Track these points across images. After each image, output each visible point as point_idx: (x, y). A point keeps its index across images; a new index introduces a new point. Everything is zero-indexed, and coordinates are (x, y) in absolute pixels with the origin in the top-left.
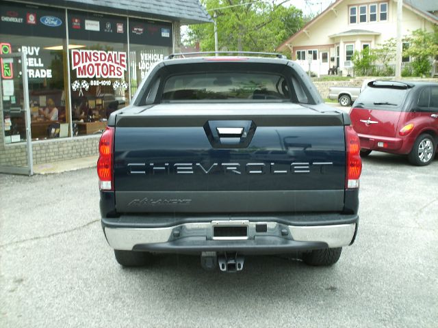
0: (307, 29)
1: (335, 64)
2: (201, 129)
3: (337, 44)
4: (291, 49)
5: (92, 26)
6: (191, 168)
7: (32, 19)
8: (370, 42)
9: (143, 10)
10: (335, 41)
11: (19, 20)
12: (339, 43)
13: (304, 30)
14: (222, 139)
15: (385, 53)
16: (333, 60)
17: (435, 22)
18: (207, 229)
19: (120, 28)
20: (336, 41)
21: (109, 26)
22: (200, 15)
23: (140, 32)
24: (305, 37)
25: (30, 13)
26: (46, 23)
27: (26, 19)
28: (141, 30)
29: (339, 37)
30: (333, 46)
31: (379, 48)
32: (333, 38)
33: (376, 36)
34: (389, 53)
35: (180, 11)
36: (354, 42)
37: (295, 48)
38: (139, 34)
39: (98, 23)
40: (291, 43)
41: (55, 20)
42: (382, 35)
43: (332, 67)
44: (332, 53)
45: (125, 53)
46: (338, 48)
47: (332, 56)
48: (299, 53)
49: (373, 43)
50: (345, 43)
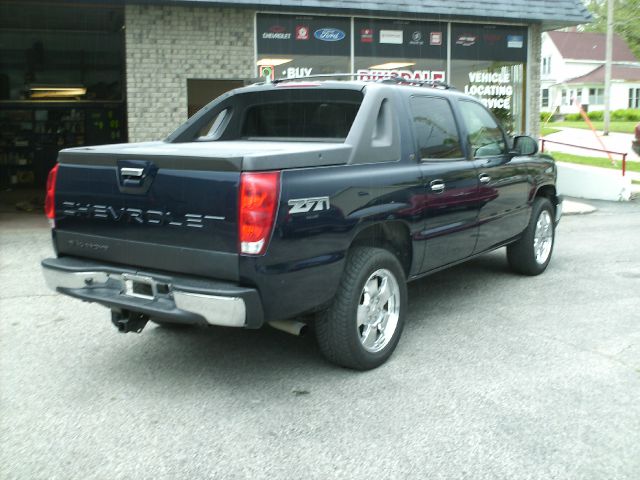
5: (391, 37)
7: (303, 33)
9: (459, 12)
11: (287, 36)
19: (436, 39)
21: (417, 36)
22: (568, 12)
23: (470, 42)
25: (301, 26)
26: (322, 37)
27: (295, 34)
28: (472, 39)
35: (531, 9)
38: (469, 45)
39: (400, 33)
41: (335, 33)
45: (443, 73)
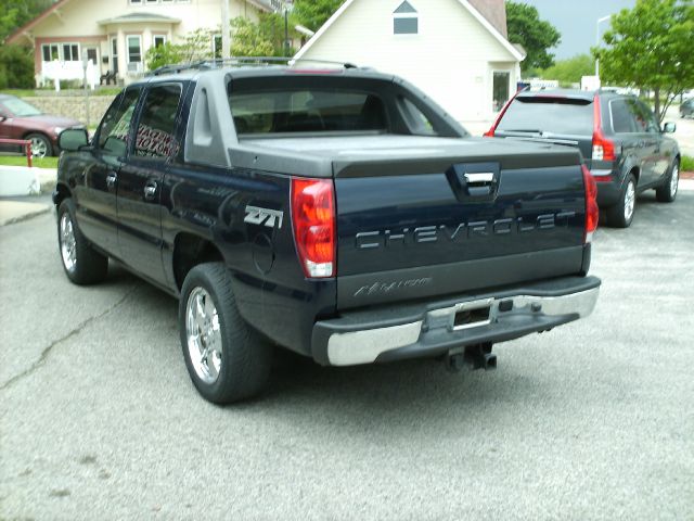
0: (60, 9)
1: (110, 67)
2: (443, 177)
3: (112, 35)
4: (33, 41)
6: (434, 233)
8: (166, 33)
10: (108, 31)
12: (115, 34)
13: (55, 11)
14: (471, 190)
15: (190, 51)
16: (106, 60)
17: (261, 7)
18: (448, 316)
20: (110, 30)
24: (57, 21)
29: (116, 25)
30: (104, 38)
31: (181, 43)
32: (104, 26)
33: (175, 25)
34: (196, 52)
36: (141, 33)
37: (39, 40)
40: (31, 31)
42: (182, 24)
43: (105, 73)
44: (105, 50)
46: (115, 42)
47: (104, 54)
48: (46, 49)
49: (170, 35)
50: (126, 33)
